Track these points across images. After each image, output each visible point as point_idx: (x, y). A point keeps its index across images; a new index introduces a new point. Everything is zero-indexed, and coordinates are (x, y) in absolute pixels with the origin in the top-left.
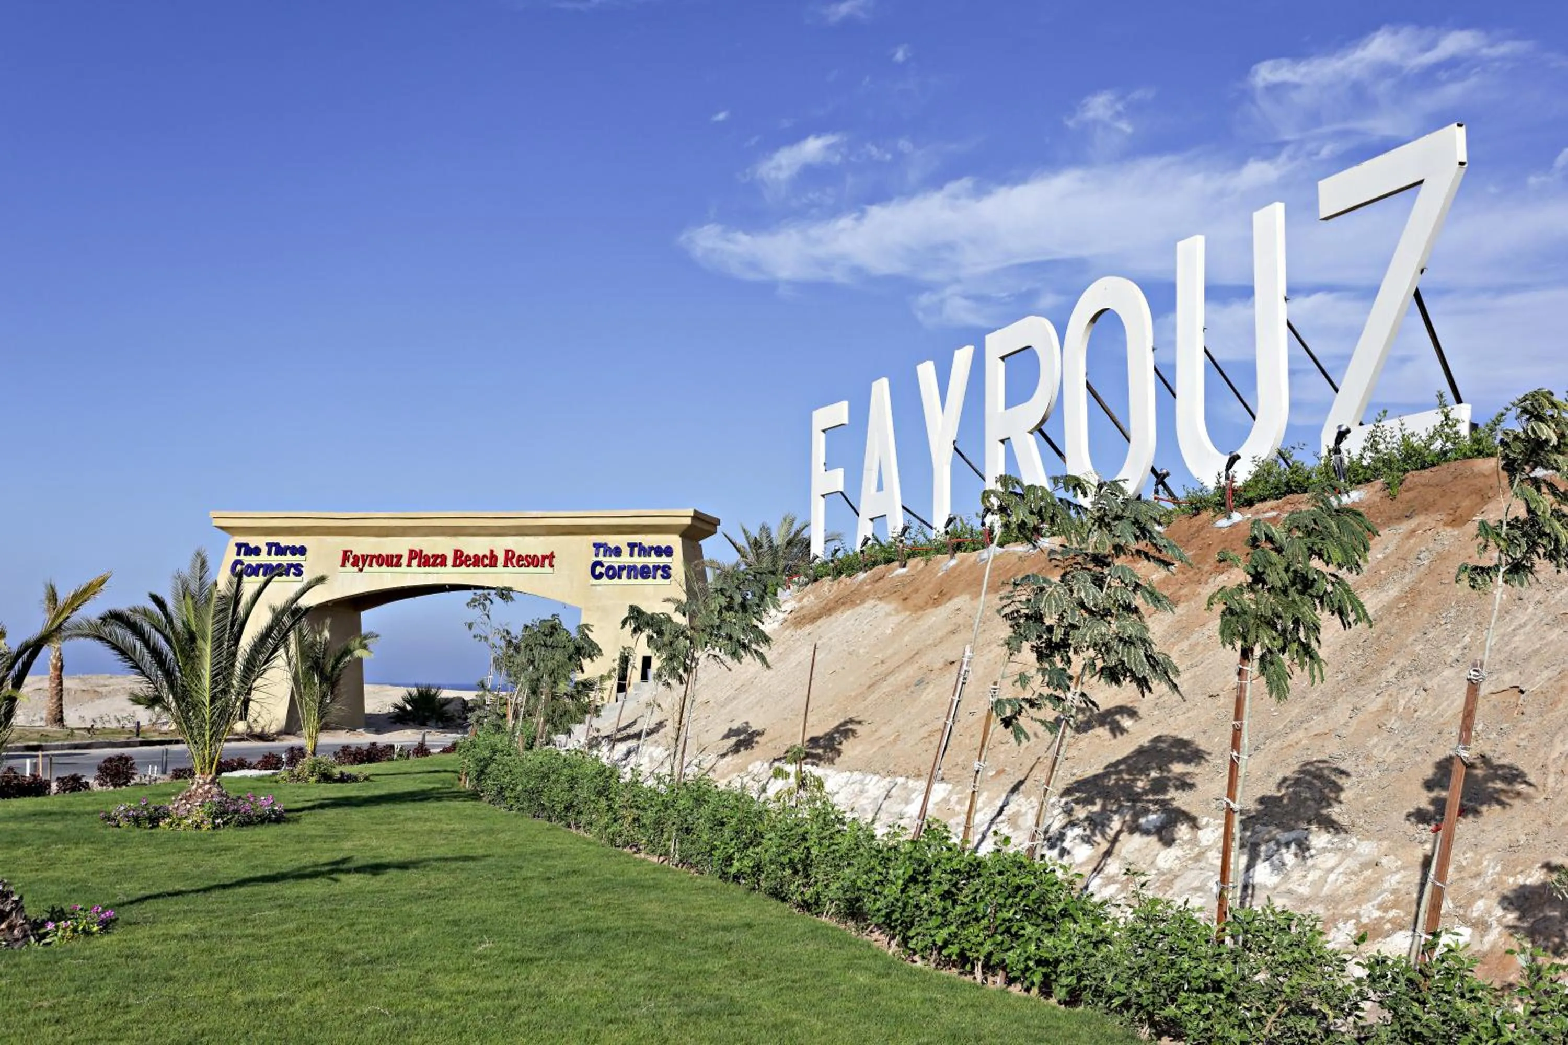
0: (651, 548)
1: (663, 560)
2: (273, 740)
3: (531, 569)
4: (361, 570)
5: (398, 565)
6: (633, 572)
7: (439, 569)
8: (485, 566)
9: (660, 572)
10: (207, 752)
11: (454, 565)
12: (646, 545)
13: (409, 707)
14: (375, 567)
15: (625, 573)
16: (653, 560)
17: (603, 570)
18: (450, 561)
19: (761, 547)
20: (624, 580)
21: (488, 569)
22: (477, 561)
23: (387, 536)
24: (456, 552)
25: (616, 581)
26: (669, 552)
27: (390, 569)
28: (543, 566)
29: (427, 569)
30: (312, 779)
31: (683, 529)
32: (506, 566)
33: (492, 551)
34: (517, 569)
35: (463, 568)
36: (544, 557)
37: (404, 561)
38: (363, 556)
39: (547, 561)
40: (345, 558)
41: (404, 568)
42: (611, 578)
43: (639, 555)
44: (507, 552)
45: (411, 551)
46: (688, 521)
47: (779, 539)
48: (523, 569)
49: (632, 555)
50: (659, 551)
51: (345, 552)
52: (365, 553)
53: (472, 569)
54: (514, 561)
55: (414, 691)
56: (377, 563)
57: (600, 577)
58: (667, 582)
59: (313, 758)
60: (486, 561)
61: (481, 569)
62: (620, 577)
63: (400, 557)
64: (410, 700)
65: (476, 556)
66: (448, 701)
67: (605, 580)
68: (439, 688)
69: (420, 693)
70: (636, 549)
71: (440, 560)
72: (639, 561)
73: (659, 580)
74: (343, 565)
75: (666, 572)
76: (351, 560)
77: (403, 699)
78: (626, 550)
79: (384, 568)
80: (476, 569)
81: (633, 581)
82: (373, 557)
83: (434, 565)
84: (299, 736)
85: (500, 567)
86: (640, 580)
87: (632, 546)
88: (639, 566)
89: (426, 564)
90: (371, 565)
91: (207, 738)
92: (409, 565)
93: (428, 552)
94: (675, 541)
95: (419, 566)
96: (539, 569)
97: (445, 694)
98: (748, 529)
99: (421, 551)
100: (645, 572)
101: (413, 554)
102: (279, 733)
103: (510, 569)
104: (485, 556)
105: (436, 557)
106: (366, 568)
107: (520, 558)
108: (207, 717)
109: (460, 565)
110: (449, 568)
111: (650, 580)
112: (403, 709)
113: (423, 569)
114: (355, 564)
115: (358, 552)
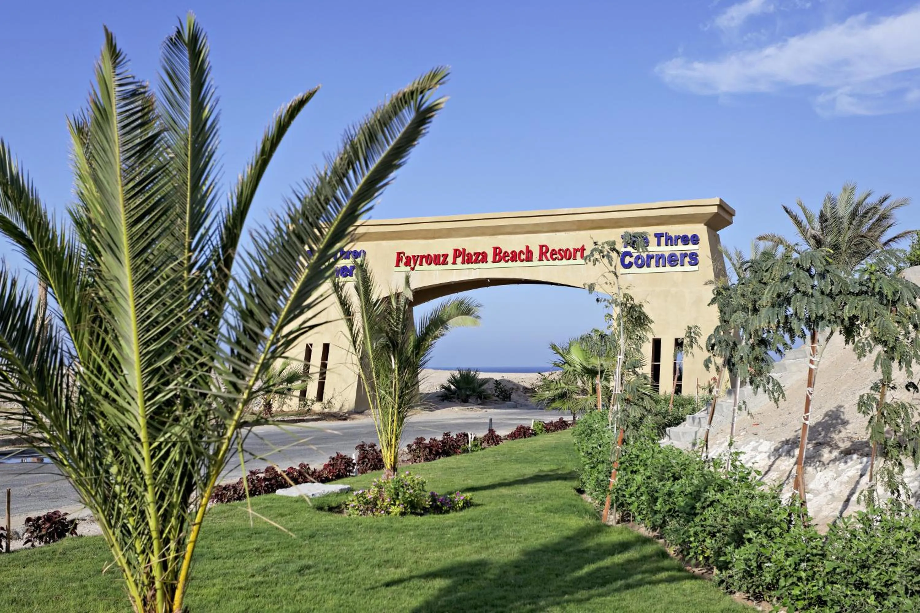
0: (678, 238)
1: (690, 248)
2: (345, 419)
3: (564, 262)
4: (413, 269)
5: (445, 263)
6: (660, 259)
7: (481, 265)
8: (522, 261)
9: (687, 259)
10: (155, 560)
11: (494, 261)
12: (672, 234)
13: (453, 387)
14: (425, 266)
15: (653, 262)
16: (680, 248)
17: (632, 260)
18: (490, 258)
19: (826, 221)
20: (653, 269)
21: (525, 263)
22: (515, 257)
23: (434, 238)
24: (495, 249)
25: (645, 269)
26: (695, 240)
27: (438, 267)
28: (575, 259)
29: (470, 266)
30: (395, 510)
31: (709, 217)
32: (541, 260)
33: (527, 247)
34: (551, 262)
35: (502, 264)
36: (576, 250)
37: (450, 259)
38: (414, 256)
39: (578, 254)
40: (399, 259)
41: (450, 266)
42: (641, 266)
43: (667, 245)
44: (541, 247)
45: (456, 250)
46: (715, 210)
47: (844, 211)
48: (557, 262)
49: (659, 245)
50: (685, 240)
51: (399, 254)
52: (416, 254)
53: (510, 264)
54: (548, 255)
55: (457, 374)
56: (427, 262)
57: (629, 265)
58: (695, 268)
59: (393, 477)
60: (523, 257)
61: (519, 263)
62: (649, 266)
63: (445, 256)
64: (454, 381)
65: (513, 252)
66: (485, 381)
67: (634, 269)
68: (477, 371)
69: (461, 375)
70: (663, 240)
71: (482, 257)
72: (666, 250)
73: (687, 267)
74: (398, 265)
75: (694, 258)
76: (404, 260)
77: (449, 382)
78: (653, 240)
79: (433, 266)
80: (514, 264)
81: (661, 269)
82: (422, 257)
83: (476, 262)
84: (367, 415)
85: (535, 262)
86: (668, 268)
87: (658, 236)
88: (667, 255)
89: (469, 261)
90: (421, 264)
91: (152, 524)
92: (454, 263)
93: (471, 250)
94: (701, 230)
95: (463, 263)
96: (571, 261)
97: (482, 376)
98: (805, 204)
99: (464, 250)
100: (673, 260)
101: (458, 253)
102: (350, 413)
103: (545, 262)
104: (521, 252)
105: (477, 254)
106: (417, 267)
107: (553, 252)
108: (146, 469)
109: (499, 261)
110: (490, 264)
111: (678, 268)
112: (448, 389)
113: (466, 266)
114: (407, 264)
115: (409, 253)
